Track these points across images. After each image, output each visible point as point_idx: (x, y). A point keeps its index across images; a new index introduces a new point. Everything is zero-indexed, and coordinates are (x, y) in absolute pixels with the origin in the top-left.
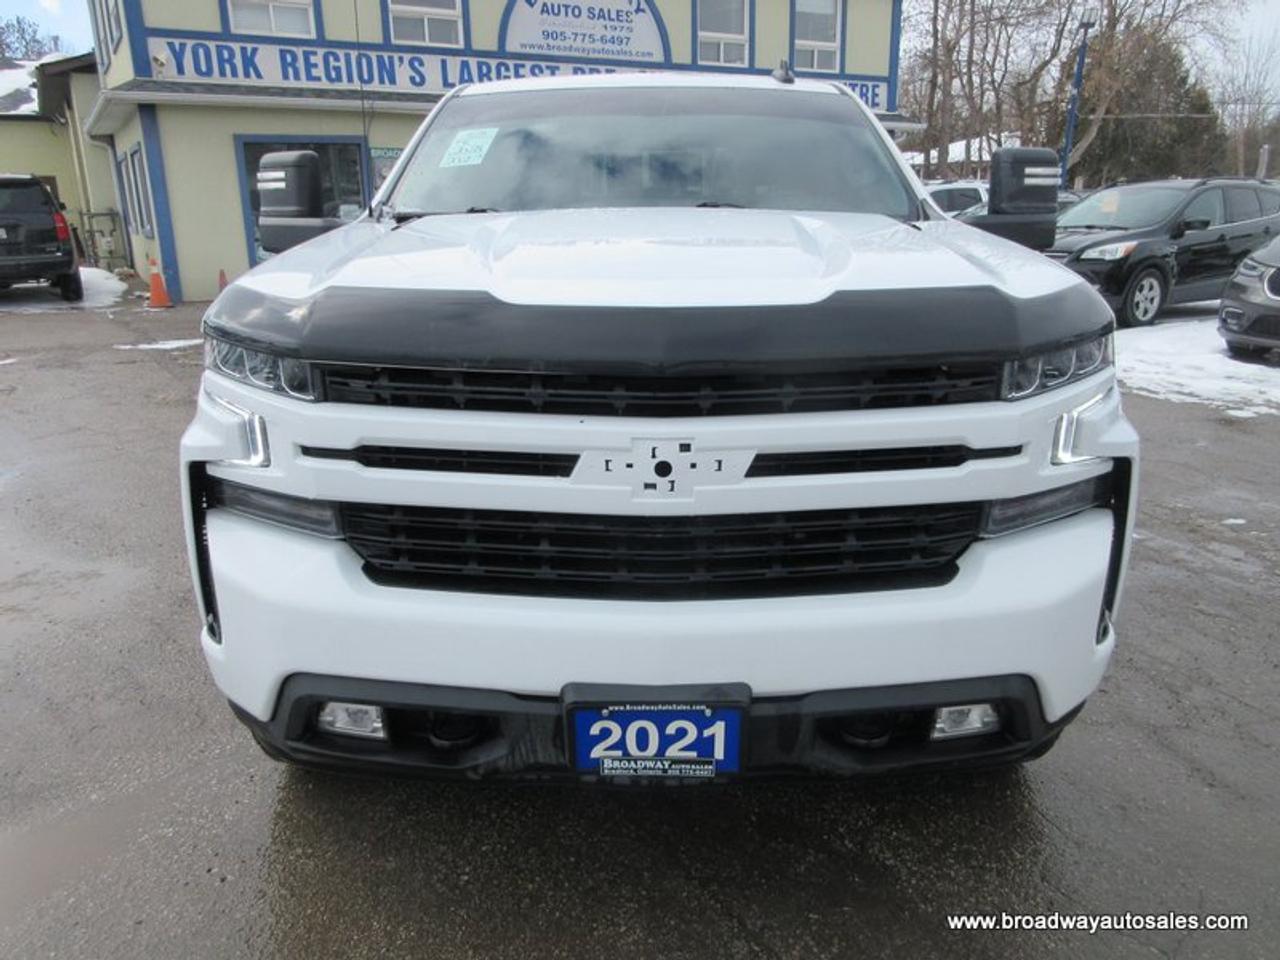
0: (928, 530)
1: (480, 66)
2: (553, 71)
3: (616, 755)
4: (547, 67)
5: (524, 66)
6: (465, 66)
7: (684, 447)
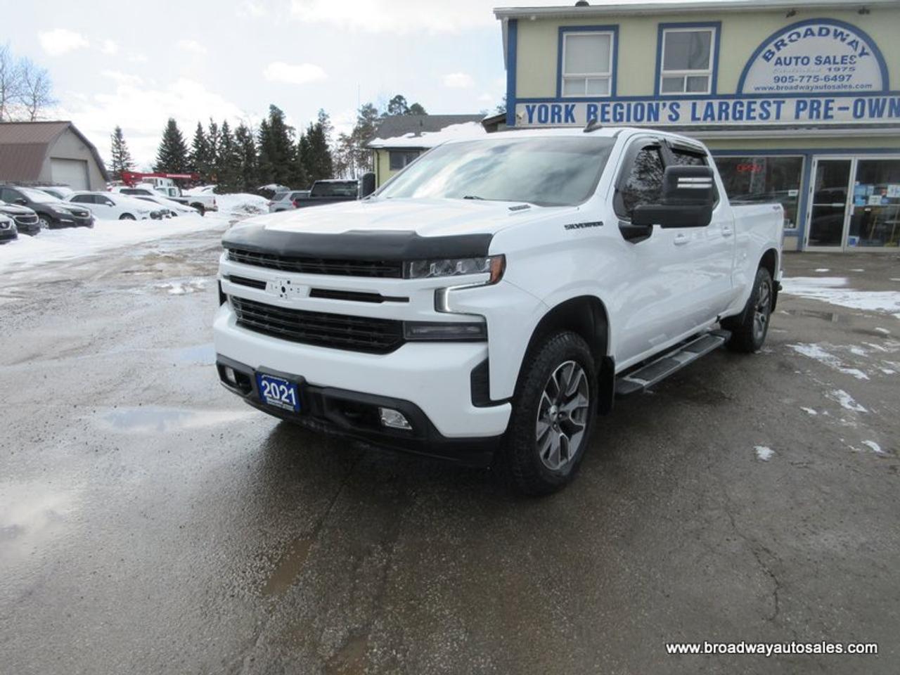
0: (380, 330)
1: (721, 105)
2: (779, 104)
3: (270, 396)
4: (774, 102)
5: (755, 103)
6: (710, 105)
7: (289, 282)
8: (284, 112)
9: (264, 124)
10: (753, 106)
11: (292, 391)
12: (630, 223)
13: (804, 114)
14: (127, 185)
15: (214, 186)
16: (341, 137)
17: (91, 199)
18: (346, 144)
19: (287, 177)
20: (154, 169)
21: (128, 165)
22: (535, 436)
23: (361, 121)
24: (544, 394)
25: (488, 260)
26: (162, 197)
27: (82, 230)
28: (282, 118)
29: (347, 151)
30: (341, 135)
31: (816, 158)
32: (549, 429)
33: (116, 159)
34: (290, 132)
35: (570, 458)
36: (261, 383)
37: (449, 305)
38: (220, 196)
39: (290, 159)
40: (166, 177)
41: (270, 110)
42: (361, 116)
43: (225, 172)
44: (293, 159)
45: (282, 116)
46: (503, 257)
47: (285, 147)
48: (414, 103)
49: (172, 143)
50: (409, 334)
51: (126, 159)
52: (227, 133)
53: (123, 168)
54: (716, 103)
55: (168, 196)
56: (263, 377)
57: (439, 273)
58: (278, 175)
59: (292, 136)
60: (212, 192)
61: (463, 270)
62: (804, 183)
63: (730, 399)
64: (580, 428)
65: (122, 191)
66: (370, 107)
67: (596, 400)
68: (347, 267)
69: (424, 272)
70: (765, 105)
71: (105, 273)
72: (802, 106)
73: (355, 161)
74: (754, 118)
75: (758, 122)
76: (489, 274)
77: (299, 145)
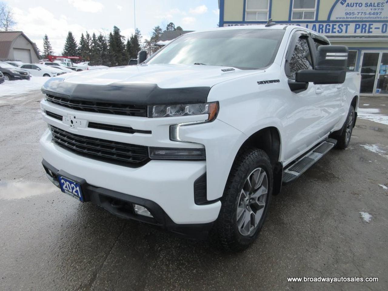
1: (320, 25)
2: (347, 26)
3: (67, 189)
4: (345, 25)
5: (336, 25)
6: (315, 26)
7: (75, 117)
8: (120, 29)
9: (111, 34)
10: (335, 27)
11: (78, 188)
12: (294, 81)
13: (359, 31)
14: (50, 61)
15: (88, 62)
16: (145, 41)
17: (30, 67)
18: (148, 44)
19: (121, 59)
20: (62, 54)
21: (51, 52)
22: (236, 218)
23: (154, 34)
24: (242, 191)
25: (207, 105)
26: (64, 67)
27: (25, 81)
28: (119, 32)
29: (148, 47)
30: (146, 40)
31: (363, 52)
32: (245, 211)
33: (46, 50)
34: (123, 38)
35: (256, 226)
36: (61, 181)
37: (179, 137)
38: (91, 66)
39: (123, 51)
40: (67, 58)
41: (114, 29)
42: (154, 31)
43: (93, 56)
44: (124, 51)
45: (119, 31)
46: (218, 103)
47: (120, 45)
48: (178, 26)
49: (70, 42)
50: (152, 155)
51: (50, 50)
52: (95, 39)
53: (48, 53)
54: (317, 25)
55: (67, 66)
56: (61, 177)
57: (173, 113)
58: (117, 58)
59: (124, 41)
60: (88, 65)
61: (190, 112)
62: (357, 63)
63: (338, 178)
64: (262, 207)
65: (46, 64)
66: (158, 28)
67: (272, 188)
68: (110, 108)
69: (163, 113)
70: (341, 26)
71: (28, 101)
72: (358, 26)
73: (152, 52)
74: (335, 32)
75: (337, 34)
76: (208, 115)
77: (127, 44)
